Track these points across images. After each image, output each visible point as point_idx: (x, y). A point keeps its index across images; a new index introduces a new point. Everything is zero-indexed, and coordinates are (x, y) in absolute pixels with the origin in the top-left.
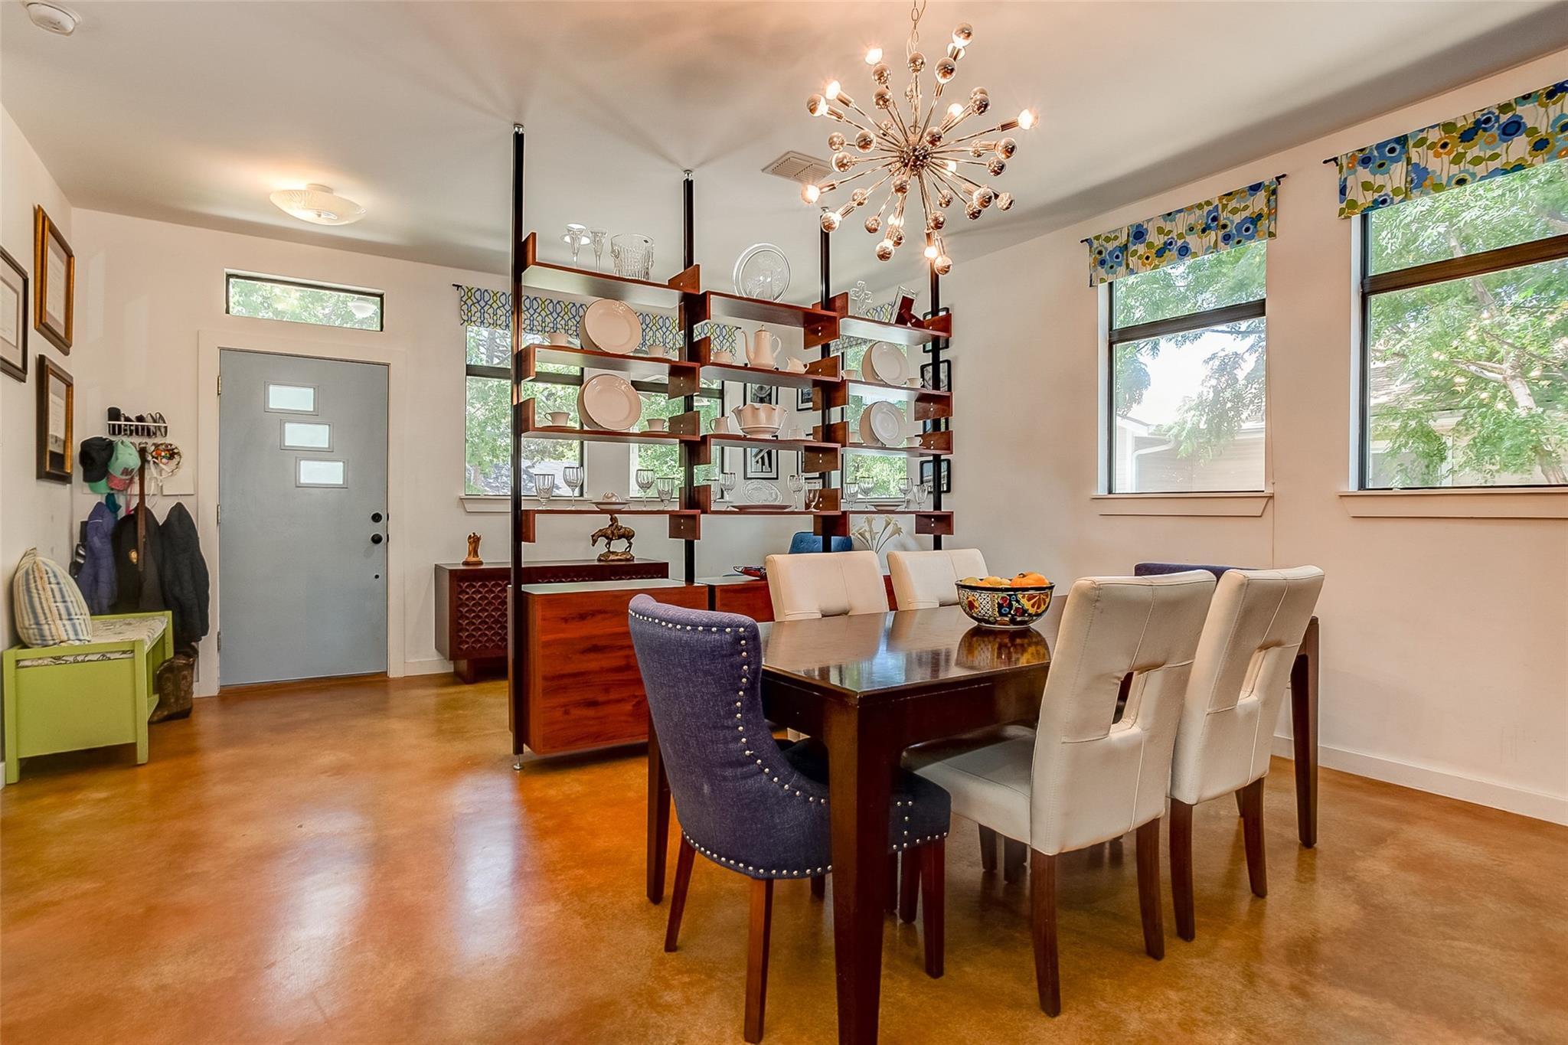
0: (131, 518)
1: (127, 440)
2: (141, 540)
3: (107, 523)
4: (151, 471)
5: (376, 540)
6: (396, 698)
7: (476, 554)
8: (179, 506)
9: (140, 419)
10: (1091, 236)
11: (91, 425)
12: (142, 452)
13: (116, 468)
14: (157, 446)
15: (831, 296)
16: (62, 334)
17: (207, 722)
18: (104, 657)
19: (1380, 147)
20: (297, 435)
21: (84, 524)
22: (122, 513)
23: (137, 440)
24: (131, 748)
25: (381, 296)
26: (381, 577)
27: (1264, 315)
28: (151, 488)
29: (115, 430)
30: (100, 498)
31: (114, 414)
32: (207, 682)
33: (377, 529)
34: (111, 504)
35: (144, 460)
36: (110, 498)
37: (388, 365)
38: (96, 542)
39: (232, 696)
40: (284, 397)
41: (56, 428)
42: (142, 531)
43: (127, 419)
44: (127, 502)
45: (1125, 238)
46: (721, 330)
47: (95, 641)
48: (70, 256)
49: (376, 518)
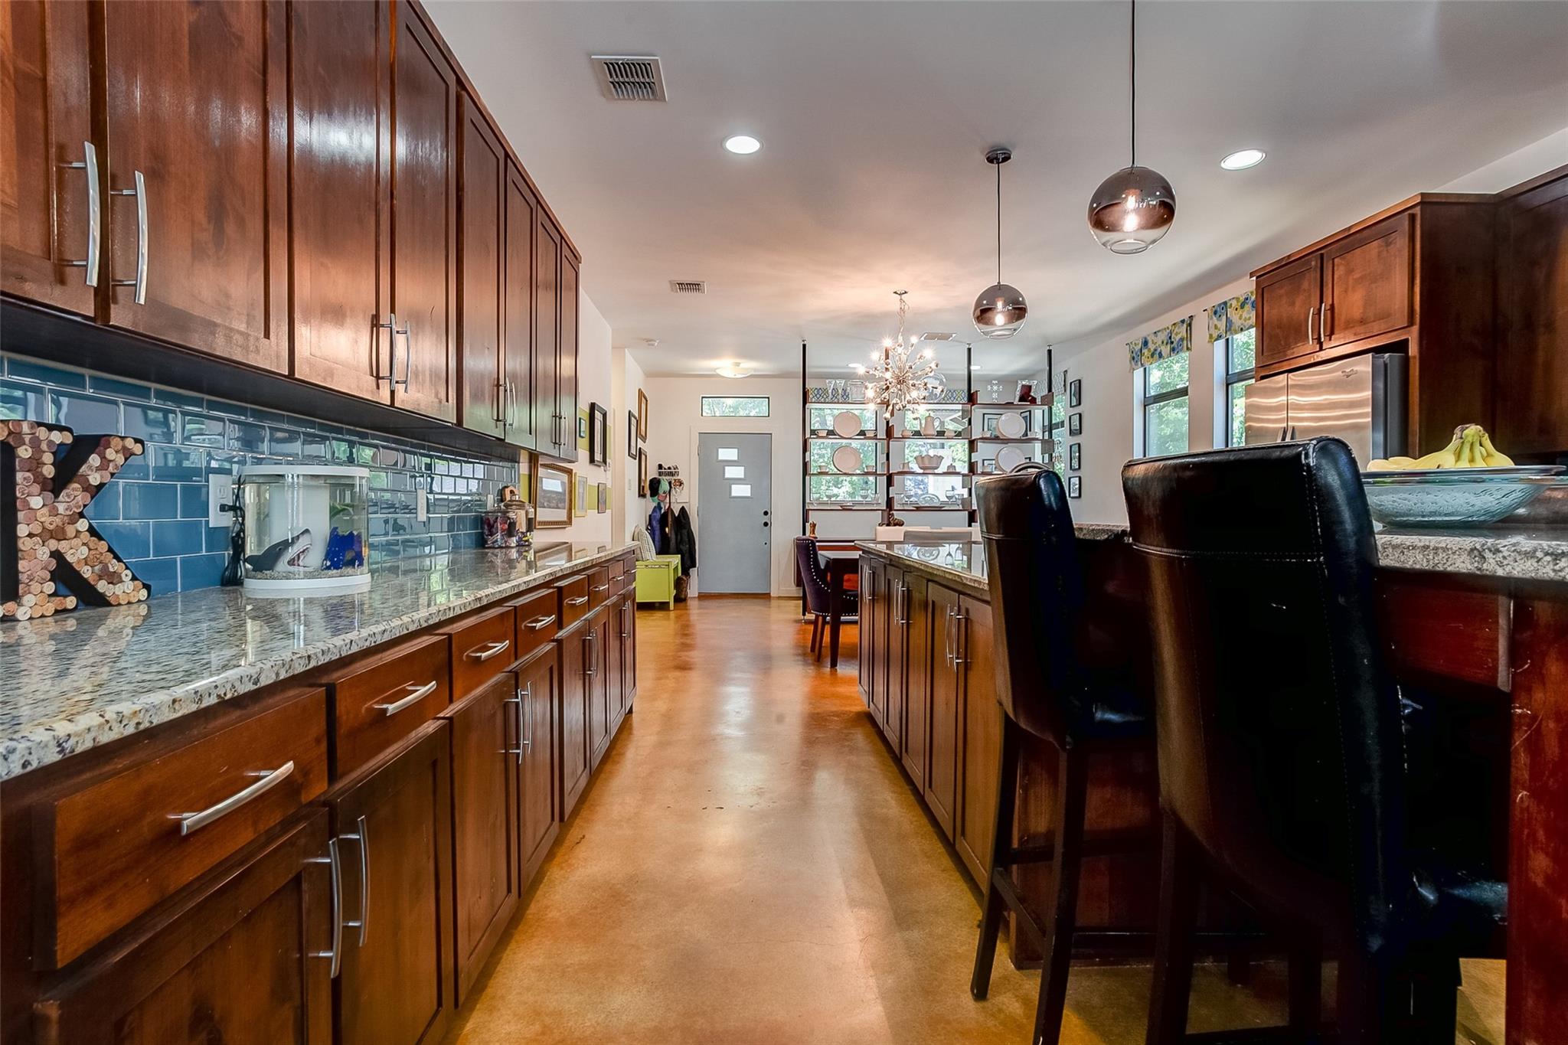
0: (666, 513)
1: (665, 478)
2: (670, 523)
3: (658, 516)
4: (673, 491)
5: (766, 524)
6: (774, 603)
7: (814, 533)
8: (683, 507)
9: (669, 468)
10: (1129, 342)
11: (652, 473)
12: (670, 483)
13: (661, 492)
14: (675, 480)
15: (972, 392)
16: (644, 435)
17: (693, 605)
18: (660, 567)
19: (1219, 305)
20: (732, 472)
21: (650, 516)
22: (663, 511)
23: (668, 478)
24: (668, 603)
25: (768, 398)
26: (768, 543)
27: (1187, 395)
28: (673, 500)
29: (660, 474)
30: (655, 504)
31: (660, 467)
32: (693, 591)
33: (766, 519)
34: (659, 507)
35: (671, 487)
36: (659, 504)
37: (771, 434)
38: (654, 523)
39: (703, 597)
40: (727, 454)
41: (643, 477)
42: (670, 519)
43: (665, 469)
44: (664, 507)
45: (1140, 345)
46: (952, 393)
47: (657, 560)
48: (647, 401)
49: (766, 513)
